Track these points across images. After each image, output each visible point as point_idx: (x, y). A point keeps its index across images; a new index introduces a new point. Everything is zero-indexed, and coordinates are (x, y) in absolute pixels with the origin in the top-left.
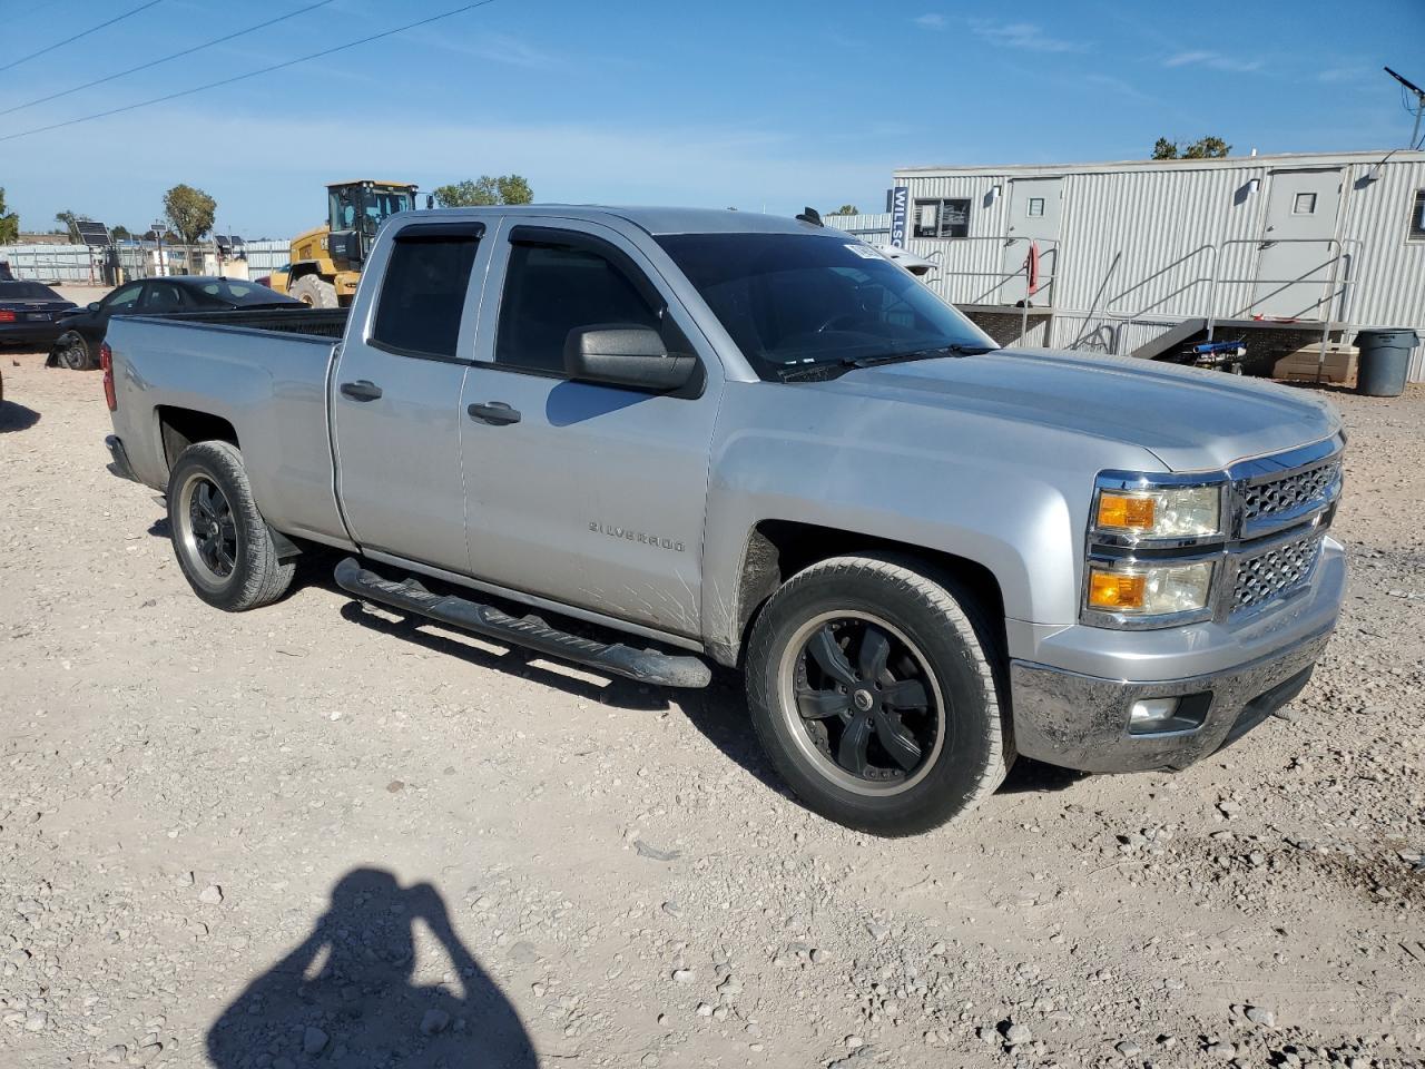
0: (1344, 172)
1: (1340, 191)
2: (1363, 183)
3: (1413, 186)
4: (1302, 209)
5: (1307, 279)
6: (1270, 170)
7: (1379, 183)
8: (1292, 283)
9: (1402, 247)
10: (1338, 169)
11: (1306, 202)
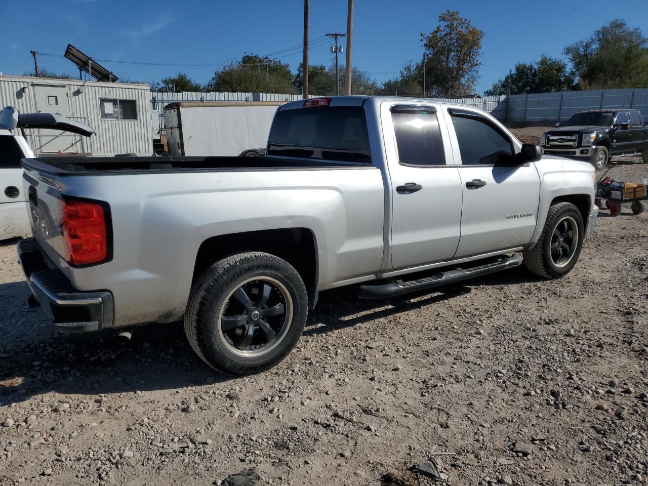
0: (67, 88)
1: (67, 96)
2: (77, 93)
3: (97, 97)
4: (52, 103)
5: (63, 135)
6: (31, 83)
7: (83, 94)
8: (57, 136)
9: (100, 121)
10: (64, 86)
11: (52, 100)
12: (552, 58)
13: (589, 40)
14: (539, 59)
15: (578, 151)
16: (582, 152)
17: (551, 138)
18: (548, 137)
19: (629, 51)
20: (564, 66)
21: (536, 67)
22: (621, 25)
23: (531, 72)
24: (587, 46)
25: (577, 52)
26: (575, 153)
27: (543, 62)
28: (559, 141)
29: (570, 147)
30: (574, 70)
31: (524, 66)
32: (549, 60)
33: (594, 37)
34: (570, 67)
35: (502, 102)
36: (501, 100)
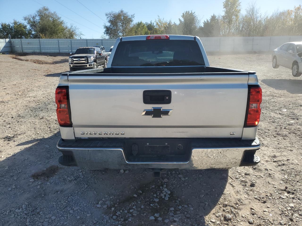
12: (19, 22)
13: (35, 15)
14: (13, 22)
15: (88, 65)
16: (89, 65)
17: (74, 59)
18: (73, 59)
19: (53, 22)
20: (26, 26)
21: (11, 25)
22: (47, 10)
23: (9, 27)
24: (34, 18)
25: (30, 20)
26: (86, 66)
27: (15, 23)
28: (78, 61)
29: (84, 63)
30: (31, 28)
31: (5, 24)
32: (18, 22)
33: (36, 14)
34: (28, 27)
35: (8, 42)
36: (7, 41)
